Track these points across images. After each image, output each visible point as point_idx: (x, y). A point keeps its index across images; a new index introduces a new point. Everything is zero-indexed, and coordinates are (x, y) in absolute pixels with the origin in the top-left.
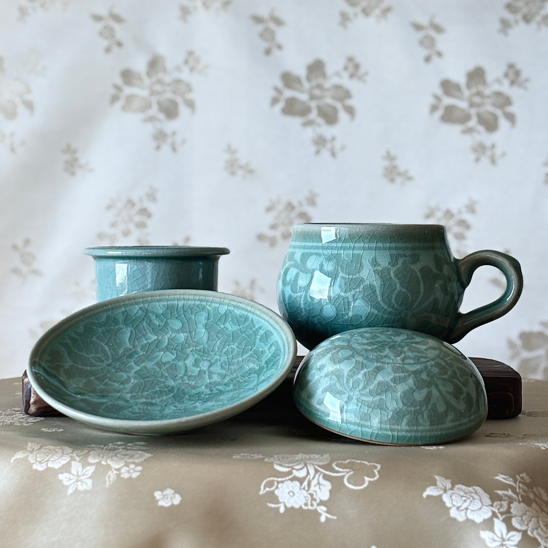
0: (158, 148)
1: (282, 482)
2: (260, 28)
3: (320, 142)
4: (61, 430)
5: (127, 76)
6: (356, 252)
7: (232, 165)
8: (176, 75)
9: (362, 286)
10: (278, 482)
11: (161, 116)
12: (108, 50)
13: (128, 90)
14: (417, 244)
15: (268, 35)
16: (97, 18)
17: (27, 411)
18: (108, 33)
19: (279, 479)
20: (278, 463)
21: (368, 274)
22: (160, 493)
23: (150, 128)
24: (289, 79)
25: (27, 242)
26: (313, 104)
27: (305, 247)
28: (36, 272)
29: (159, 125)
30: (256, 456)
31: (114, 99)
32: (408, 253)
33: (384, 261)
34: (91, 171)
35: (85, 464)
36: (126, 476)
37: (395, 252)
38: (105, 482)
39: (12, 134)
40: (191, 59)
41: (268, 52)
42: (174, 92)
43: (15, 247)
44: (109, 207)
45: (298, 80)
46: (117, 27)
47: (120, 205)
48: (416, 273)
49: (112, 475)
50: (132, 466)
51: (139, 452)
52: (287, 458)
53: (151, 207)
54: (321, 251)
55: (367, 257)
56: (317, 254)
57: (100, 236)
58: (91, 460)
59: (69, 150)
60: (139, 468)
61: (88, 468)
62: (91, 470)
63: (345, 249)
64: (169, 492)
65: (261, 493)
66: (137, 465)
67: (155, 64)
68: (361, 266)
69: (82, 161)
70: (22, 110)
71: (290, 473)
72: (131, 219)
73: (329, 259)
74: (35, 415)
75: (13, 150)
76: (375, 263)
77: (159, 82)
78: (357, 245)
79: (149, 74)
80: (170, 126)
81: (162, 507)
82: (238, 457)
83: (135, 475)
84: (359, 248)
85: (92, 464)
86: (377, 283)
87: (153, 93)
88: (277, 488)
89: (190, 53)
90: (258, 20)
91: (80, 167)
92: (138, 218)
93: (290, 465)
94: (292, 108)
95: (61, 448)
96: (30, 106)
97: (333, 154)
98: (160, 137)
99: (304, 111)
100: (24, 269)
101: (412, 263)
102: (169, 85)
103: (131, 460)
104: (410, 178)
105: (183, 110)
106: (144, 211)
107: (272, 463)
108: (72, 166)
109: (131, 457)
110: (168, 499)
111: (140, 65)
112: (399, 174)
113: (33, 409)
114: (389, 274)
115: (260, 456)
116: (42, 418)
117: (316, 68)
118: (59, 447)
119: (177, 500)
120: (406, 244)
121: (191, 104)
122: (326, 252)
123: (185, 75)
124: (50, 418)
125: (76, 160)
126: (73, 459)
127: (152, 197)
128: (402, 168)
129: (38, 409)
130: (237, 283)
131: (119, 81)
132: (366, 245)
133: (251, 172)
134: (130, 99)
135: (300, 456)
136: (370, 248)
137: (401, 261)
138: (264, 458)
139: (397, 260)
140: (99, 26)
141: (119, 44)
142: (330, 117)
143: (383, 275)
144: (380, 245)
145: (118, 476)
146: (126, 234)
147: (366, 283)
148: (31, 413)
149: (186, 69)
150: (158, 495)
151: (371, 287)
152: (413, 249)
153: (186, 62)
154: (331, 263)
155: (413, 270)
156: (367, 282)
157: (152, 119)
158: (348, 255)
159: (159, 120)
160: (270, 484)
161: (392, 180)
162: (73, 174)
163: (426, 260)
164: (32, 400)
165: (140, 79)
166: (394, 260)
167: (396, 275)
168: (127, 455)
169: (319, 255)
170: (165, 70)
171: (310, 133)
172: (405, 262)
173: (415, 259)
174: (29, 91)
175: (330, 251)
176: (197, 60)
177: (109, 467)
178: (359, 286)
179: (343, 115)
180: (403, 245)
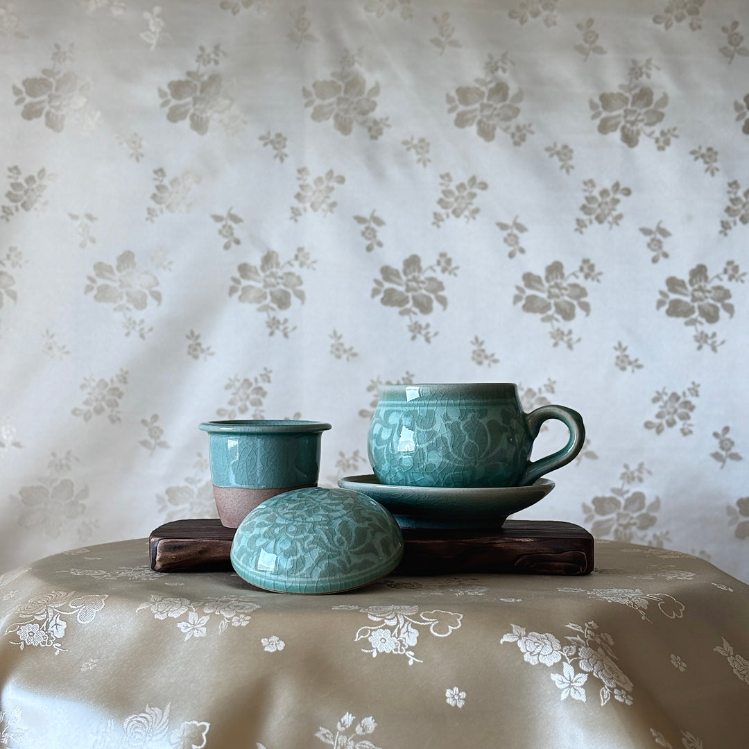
0: (272, 334)
1: (375, 630)
2: (362, 227)
3: (416, 329)
4: (183, 584)
5: (244, 269)
6: (429, 408)
7: (338, 349)
8: (288, 269)
9: (435, 439)
10: (371, 631)
11: (275, 306)
12: (227, 247)
13: (244, 283)
14: (486, 401)
15: (369, 234)
16: (217, 218)
17: (153, 567)
18: (227, 232)
19: (372, 628)
20: (372, 613)
21: (440, 427)
22: (266, 639)
23: (264, 316)
24: (387, 272)
25: (155, 417)
26: (410, 295)
27: (387, 405)
28: (163, 445)
29: (272, 314)
30: (353, 608)
31: (232, 290)
32: (476, 408)
33: (455, 417)
34: (212, 354)
35: (201, 614)
36: (237, 624)
37: (464, 408)
38: (218, 630)
39: (142, 321)
40: (301, 255)
41: (369, 249)
42: (285, 285)
43: (144, 422)
44: (228, 387)
45: (397, 274)
46: (234, 226)
47: (238, 384)
48: (483, 426)
49: (224, 623)
50: (242, 616)
51: (250, 603)
52: (380, 609)
53: (266, 386)
54: (400, 408)
55: (439, 413)
56: (397, 411)
57: (219, 412)
58: (206, 611)
59: (192, 335)
60: (248, 618)
61: (203, 617)
62: (206, 619)
63: (420, 406)
64: (274, 638)
65: (356, 640)
66: (246, 615)
67: (268, 259)
68: (434, 421)
69: (204, 346)
70: (150, 300)
71: (382, 622)
72: (248, 397)
73: (407, 415)
74: (160, 571)
75: (142, 336)
76: (446, 418)
77: (273, 275)
78: (431, 402)
79: (263, 268)
80: (281, 315)
81: (268, 652)
82: (337, 609)
83: (244, 624)
84: (433, 405)
85: (207, 614)
86: (448, 436)
87: (266, 285)
88: (370, 635)
89: (300, 250)
90: (360, 220)
91: (203, 351)
92: (253, 397)
93: (383, 615)
94: (390, 299)
95: (180, 600)
96: (157, 297)
97: (428, 340)
98: (273, 324)
99: (401, 302)
100: (153, 441)
101: (480, 418)
102: (281, 278)
103: (242, 611)
104: (496, 361)
105: (294, 300)
106: (259, 390)
107: (366, 614)
108: (195, 350)
109: (242, 608)
110: (273, 645)
111: (255, 260)
112: (486, 357)
113: (158, 565)
114: (459, 428)
115: (357, 607)
116: (167, 574)
117: (413, 262)
118: (178, 599)
119: (281, 646)
120: (475, 401)
121: (301, 296)
122: (404, 409)
123: (296, 269)
124: (174, 574)
125: (199, 344)
126: (190, 609)
127: (266, 377)
128: (488, 353)
129: (163, 565)
130: (342, 454)
131: (237, 275)
132: (439, 402)
133: (354, 355)
134: (246, 290)
135: (391, 607)
136: (442, 405)
137: (470, 415)
138: (360, 609)
139: (466, 415)
140: (219, 225)
141: (237, 242)
142: (425, 308)
143: (453, 428)
144: (452, 402)
145: (230, 624)
146: (243, 410)
147: (438, 436)
148: (157, 569)
149: (296, 264)
150: (264, 641)
151: (443, 439)
152: (480, 405)
153: (297, 257)
154: (409, 419)
155: (481, 423)
156: (440, 435)
157: (266, 308)
158: (423, 411)
159: (273, 309)
160: (365, 632)
161: (480, 363)
162: (196, 357)
163: (494, 415)
164: (158, 558)
165: (256, 273)
166: (463, 415)
167: (465, 429)
168: (238, 606)
169: (399, 412)
170: (278, 264)
171: (406, 320)
172: (474, 416)
173: (483, 414)
174: (157, 284)
175: (407, 408)
176: (307, 256)
177: (222, 617)
178: (432, 438)
179: (436, 305)
180: (472, 401)
